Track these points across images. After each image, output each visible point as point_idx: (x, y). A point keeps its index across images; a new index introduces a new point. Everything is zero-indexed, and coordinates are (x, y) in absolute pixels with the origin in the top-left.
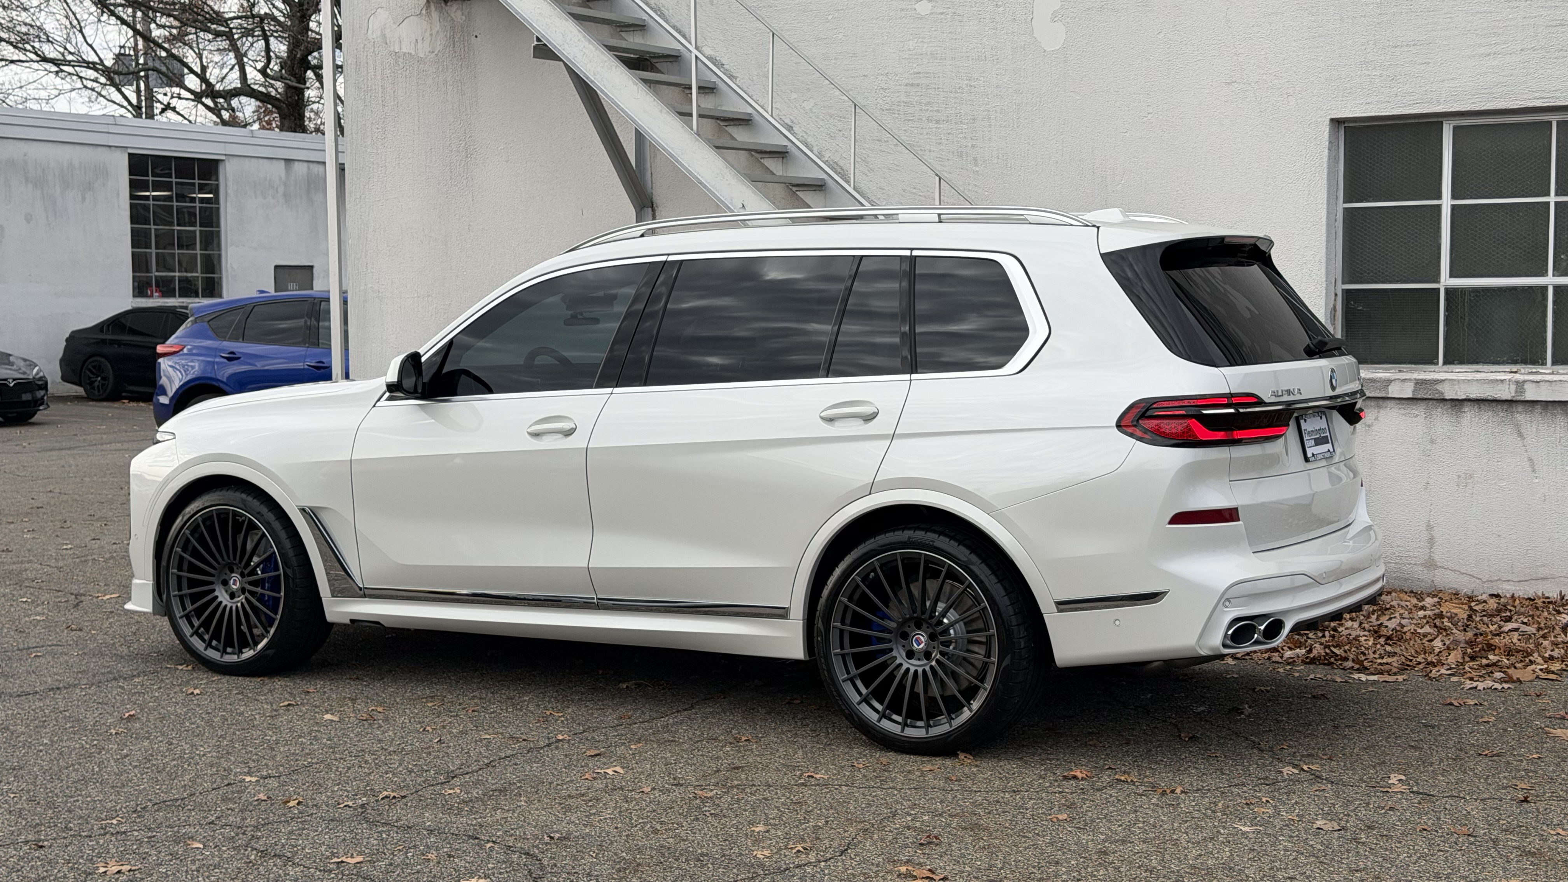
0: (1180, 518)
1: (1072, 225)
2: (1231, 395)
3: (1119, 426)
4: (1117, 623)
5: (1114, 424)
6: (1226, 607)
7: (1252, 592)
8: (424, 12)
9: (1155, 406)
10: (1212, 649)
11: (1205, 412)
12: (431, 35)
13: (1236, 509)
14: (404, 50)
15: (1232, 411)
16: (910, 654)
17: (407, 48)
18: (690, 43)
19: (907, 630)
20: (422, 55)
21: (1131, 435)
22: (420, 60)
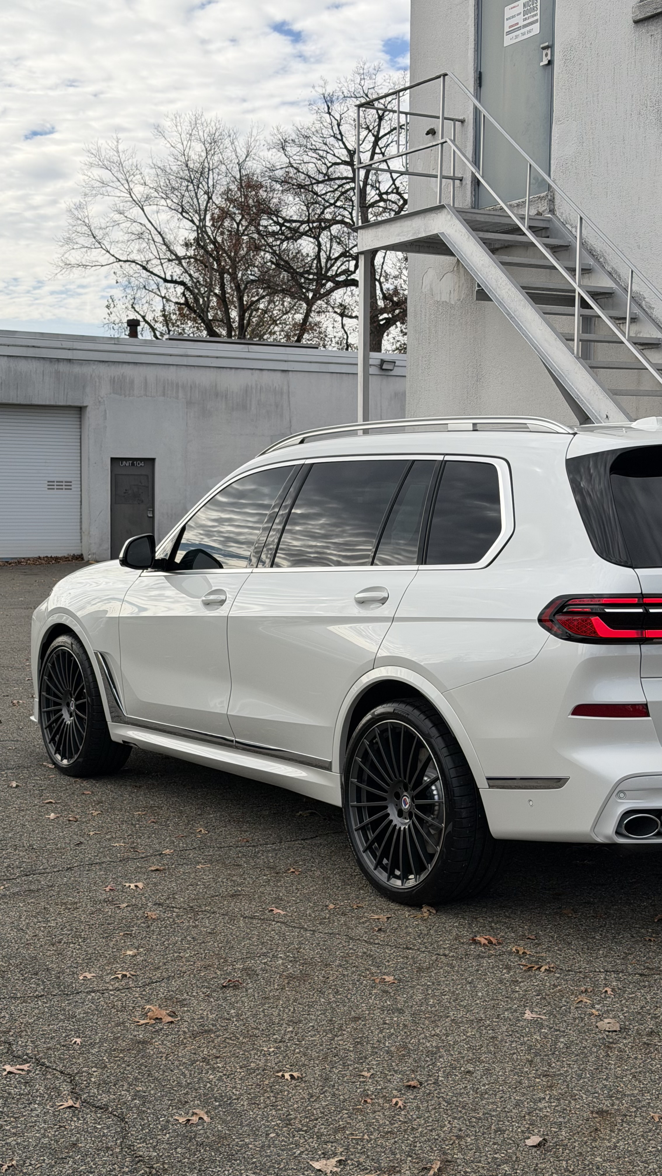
0: (581, 710)
1: (558, 433)
2: (642, 596)
3: (540, 620)
4: (531, 803)
5: (536, 618)
6: (620, 798)
7: (647, 787)
8: (455, 269)
9: (570, 602)
10: (607, 837)
11: (607, 610)
12: (459, 286)
13: (646, 705)
14: (443, 300)
15: (641, 610)
16: (400, 813)
17: (445, 298)
18: (575, 282)
19: (399, 791)
20: (453, 303)
21: (549, 630)
22: (452, 307)
